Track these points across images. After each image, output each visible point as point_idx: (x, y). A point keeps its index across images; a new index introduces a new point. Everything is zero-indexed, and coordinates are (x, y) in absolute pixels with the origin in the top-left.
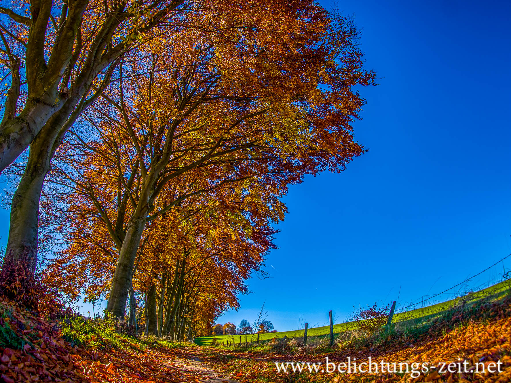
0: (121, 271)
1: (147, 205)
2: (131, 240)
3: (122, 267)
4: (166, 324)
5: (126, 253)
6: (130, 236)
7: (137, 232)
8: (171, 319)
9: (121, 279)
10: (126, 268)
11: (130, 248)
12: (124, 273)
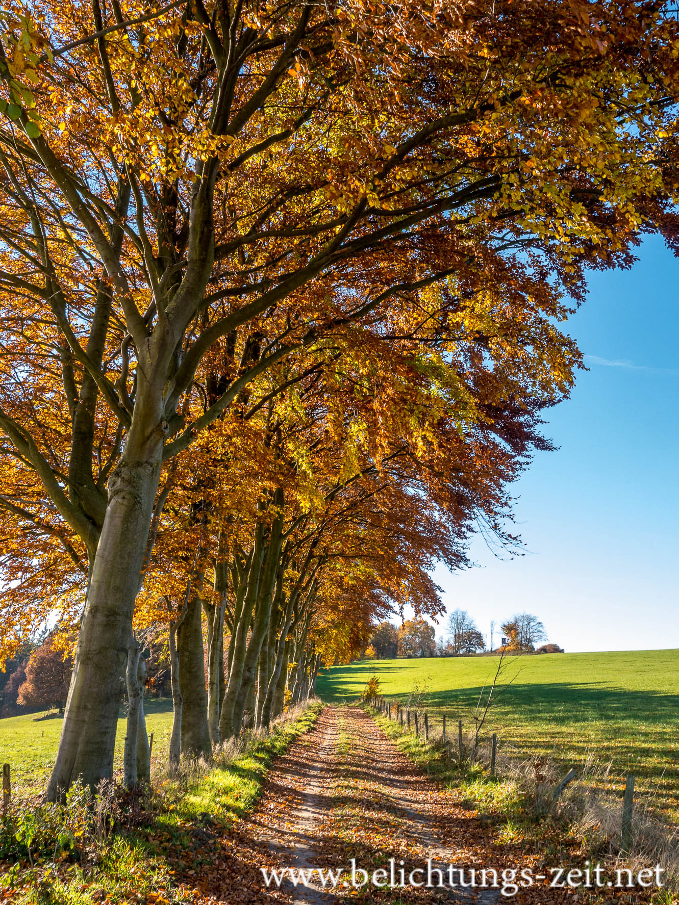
0: (98, 630)
1: (160, 425)
2: (123, 534)
3: (100, 618)
4: (232, 692)
5: (111, 576)
6: (118, 521)
7: (137, 506)
8: (247, 674)
9: (100, 652)
10: (112, 618)
11: (122, 557)
12: (107, 636)
